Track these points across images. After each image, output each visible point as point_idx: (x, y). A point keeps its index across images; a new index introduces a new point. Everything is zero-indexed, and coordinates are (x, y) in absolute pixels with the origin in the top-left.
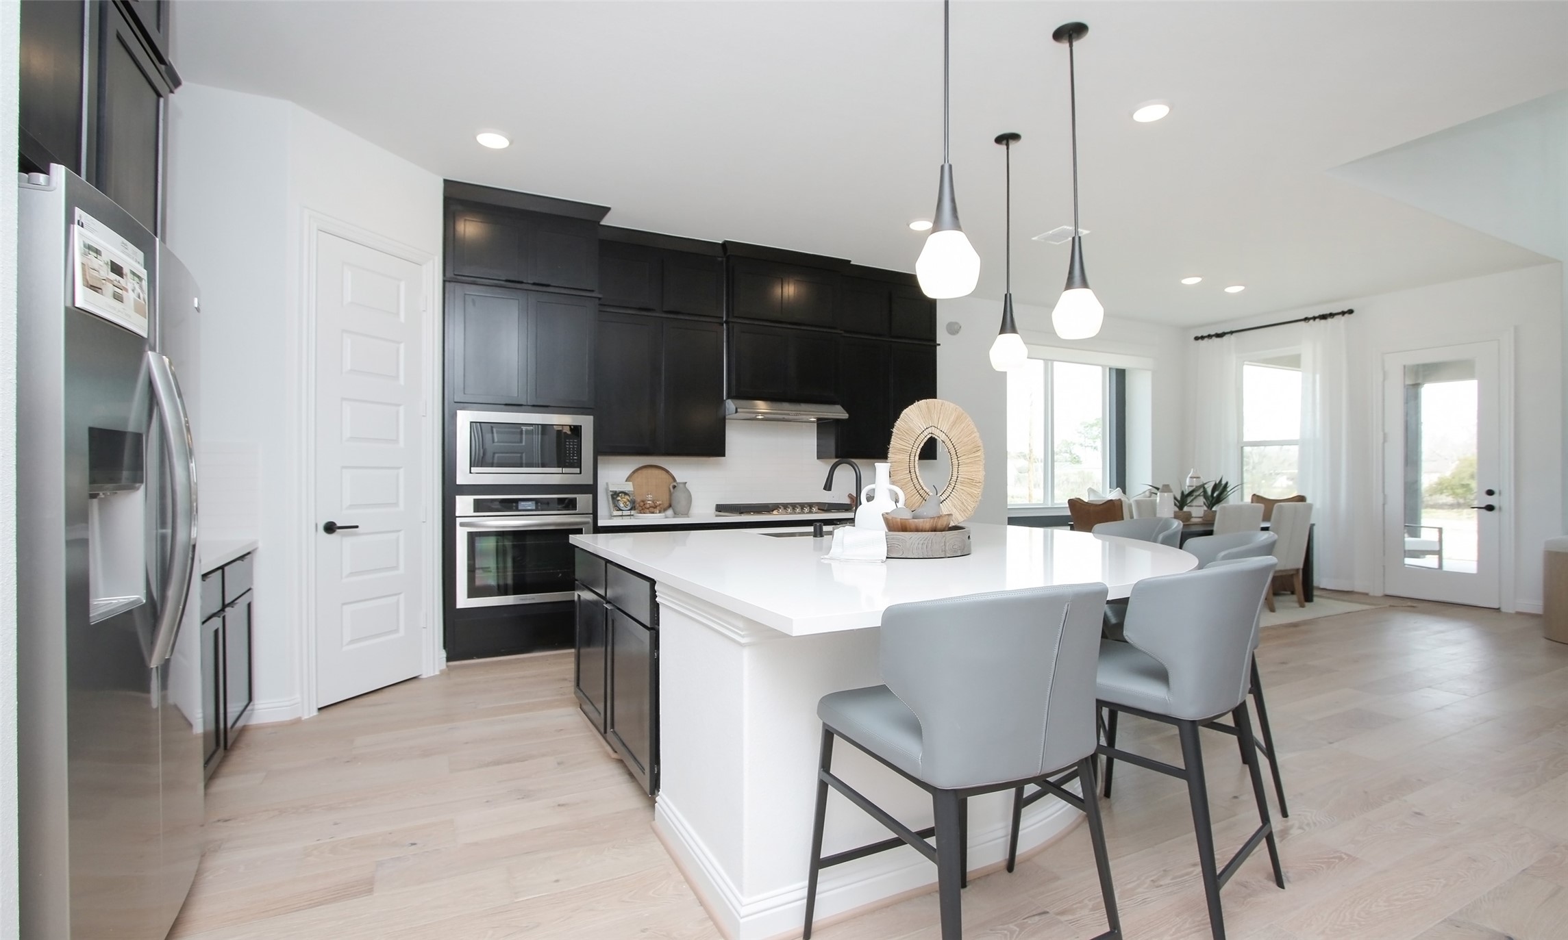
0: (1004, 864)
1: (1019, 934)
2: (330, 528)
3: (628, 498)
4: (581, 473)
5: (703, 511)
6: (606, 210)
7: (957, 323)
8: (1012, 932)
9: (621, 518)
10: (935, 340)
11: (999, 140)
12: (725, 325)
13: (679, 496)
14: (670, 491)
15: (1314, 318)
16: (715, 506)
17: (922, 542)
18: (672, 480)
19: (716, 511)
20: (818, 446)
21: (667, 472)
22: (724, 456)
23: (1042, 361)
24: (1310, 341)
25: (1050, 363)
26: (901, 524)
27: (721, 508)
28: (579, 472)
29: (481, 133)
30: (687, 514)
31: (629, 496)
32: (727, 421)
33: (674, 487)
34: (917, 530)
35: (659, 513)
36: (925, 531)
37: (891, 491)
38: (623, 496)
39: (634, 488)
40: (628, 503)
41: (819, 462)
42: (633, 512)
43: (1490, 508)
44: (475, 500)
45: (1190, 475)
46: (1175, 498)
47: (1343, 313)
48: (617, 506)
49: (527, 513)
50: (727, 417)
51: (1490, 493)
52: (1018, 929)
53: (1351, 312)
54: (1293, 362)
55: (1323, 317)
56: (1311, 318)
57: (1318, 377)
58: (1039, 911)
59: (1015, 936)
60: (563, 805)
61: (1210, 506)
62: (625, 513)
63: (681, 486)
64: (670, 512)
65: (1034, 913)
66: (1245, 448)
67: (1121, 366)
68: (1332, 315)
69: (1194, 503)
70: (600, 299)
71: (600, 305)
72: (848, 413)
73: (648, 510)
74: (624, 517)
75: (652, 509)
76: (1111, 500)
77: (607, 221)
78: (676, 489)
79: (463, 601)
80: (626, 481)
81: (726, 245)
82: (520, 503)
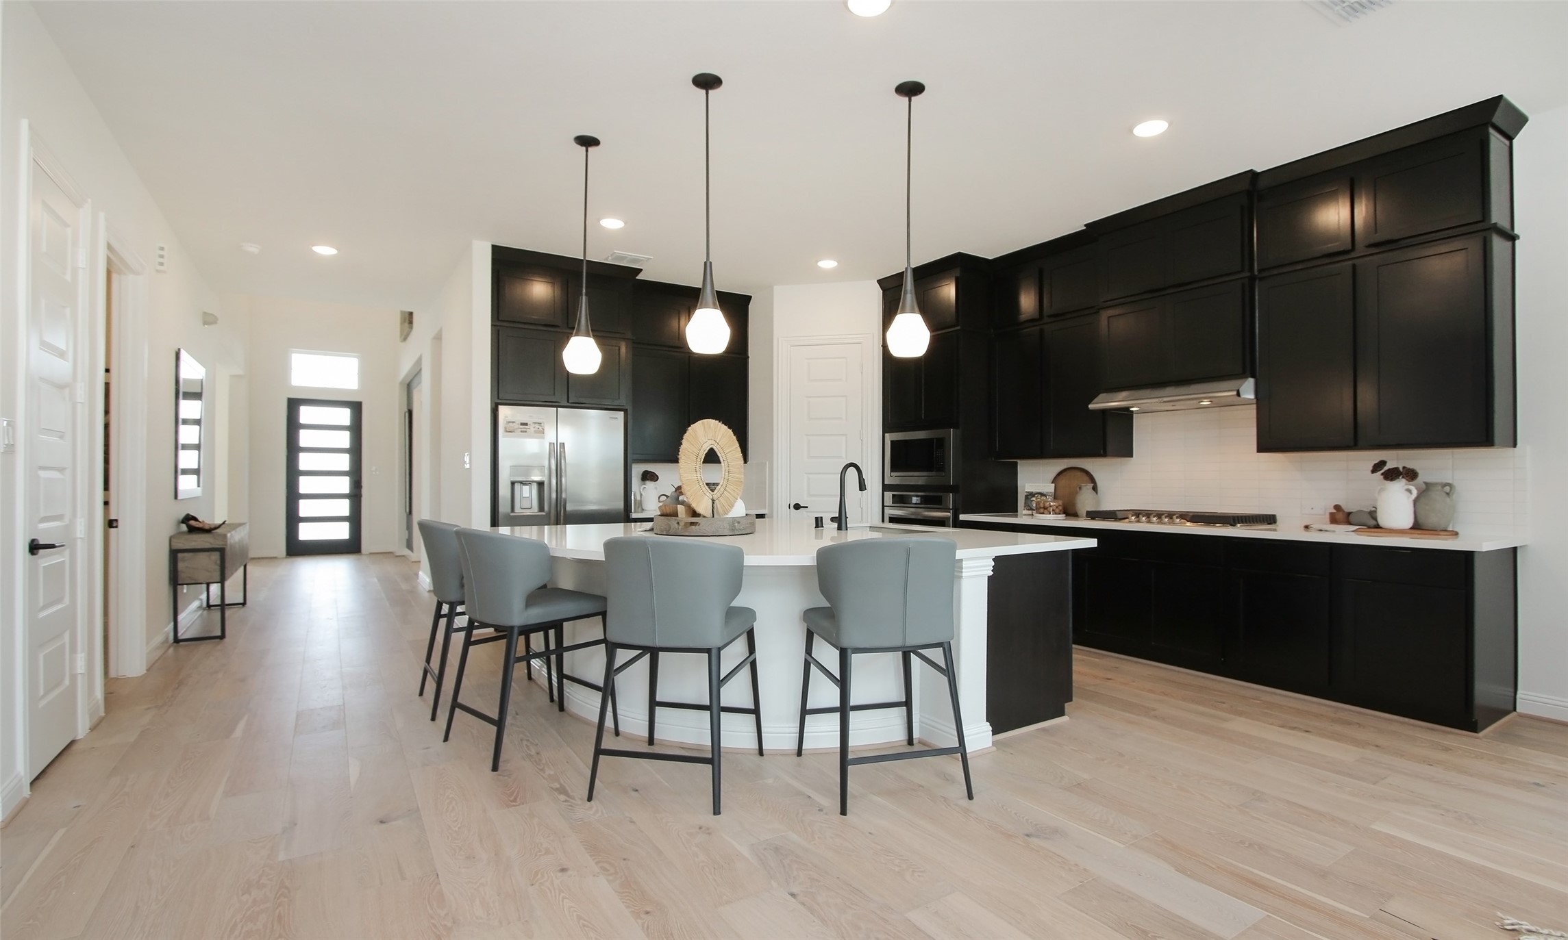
2: (797, 507)
21: (1088, 473)
28: (944, 475)
38: (1039, 497)
44: (892, 495)
48: (1029, 505)
80: (1048, 482)
82: (913, 498)
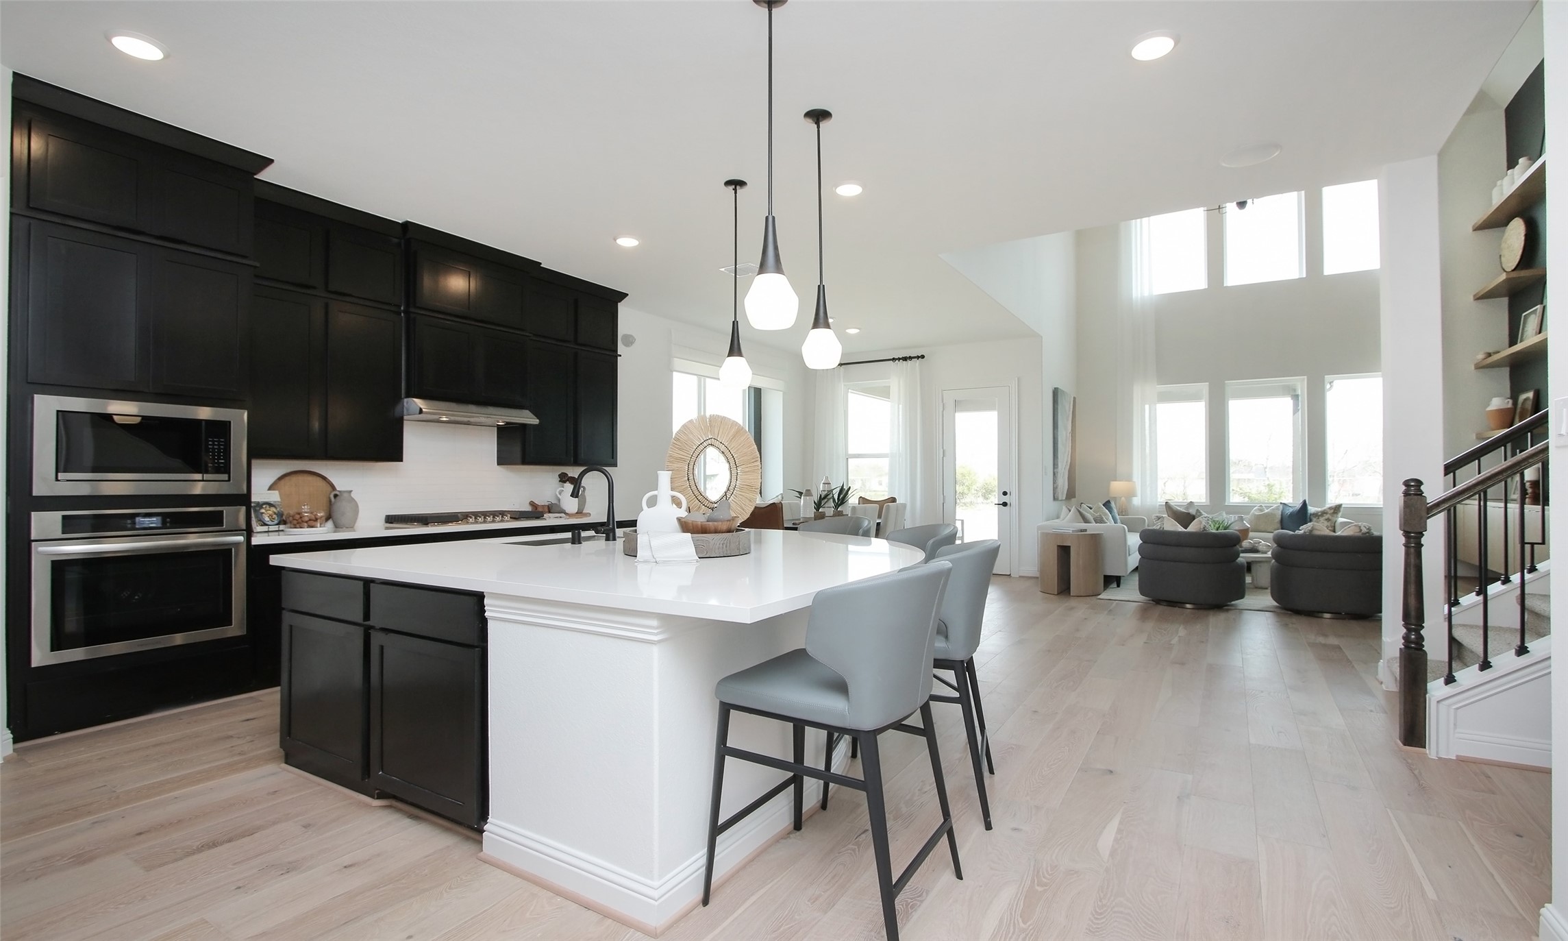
0: (819, 805)
1: (859, 850)
3: (275, 510)
4: (229, 480)
5: (370, 524)
6: (268, 162)
7: (631, 336)
8: (854, 850)
9: (267, 534)
10: (616, 351)
11: (728, 183)
12: (402, 315)
13: (342, 506)
14: (330, 501)
15: (899, 359)
16: (384, 517)
17: (722, 542)
18: (330, 488)
19: (386, 522)
20: (498, 451)
21: (324, 478)
22: (402, 461)
23: (696, 377)
24: (897, 378)
25: (702, 379)
26: (701, 526)
27: (391, 520)
28: (227, 479)
29: (116, 36)
30: (351, 527)
31: (276, 508)
32: (405, 422)
33: (336, 496)
34: (716, 531)
35: (320, 527)
36: (722, 533)
37: (673, 497)
38: (268, 508)
39: (281, 498)
40: (275, 516)
41: (499, 468)
42: (282, 527)
43: (1005, 504)
44: (64, 517)
45: (823, 482)
46: (815, 502)
47: (918, 357)
48: (260, 520)
49: (148, 533)
50: (405, 417)
51: (1005, 493)
52: (856, 847)
53: (923, 357)
54: (884, 393)
55: (905, 359)
56: (897, 359)
57: (901, 406)
58: (861, 831)
59: (857, 852)
60: (350, 866)
61: (837, 506)
62: (272, 528)
63: (346, 495)
64: (330, 524)
65: (859, 833)
66: (849, 459)
67: (758, 385)
68: (911, 358)
69: (826, 505)
70: (255, 267)
71: (256, 276)
72: (538, 418)
73: (306, 524)
74: (270, 534)
75: (312, 523)
76: (774, 503)
77: (265, 175)
78: (338, 498)
79: (41, 655)
80: (270, 489)
81: (407, 226)
82: (137, 519)
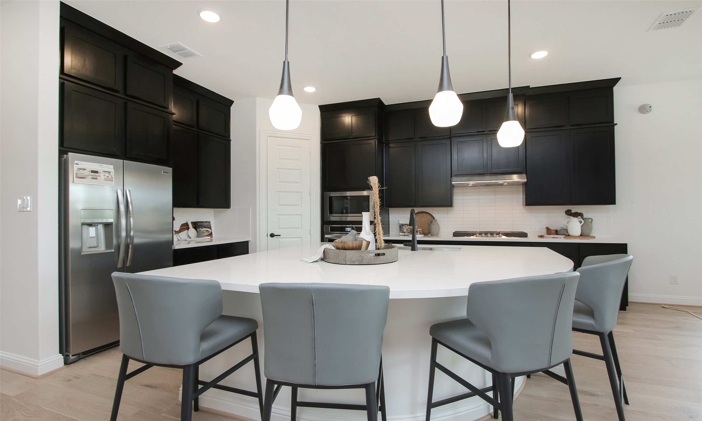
2: (272, 235)
5: (446, 234)
9: (403, 236)
10: (612, 122)
12: (449, 139)
16: (453, 232)
18: (432, 219)
19: (453, 235)
20: (523, 199)
21: (430, 214)
22: (453, 207)
27: (456, 234)
30: (437, 236)
38: (407, 226)
40: (409, 229)
42: (409, 234)
44: (331, 227)
48: (402, 231)
62: (406, 234)
64: (429, 234)
78: (433, 222)
82: (346, 228)
